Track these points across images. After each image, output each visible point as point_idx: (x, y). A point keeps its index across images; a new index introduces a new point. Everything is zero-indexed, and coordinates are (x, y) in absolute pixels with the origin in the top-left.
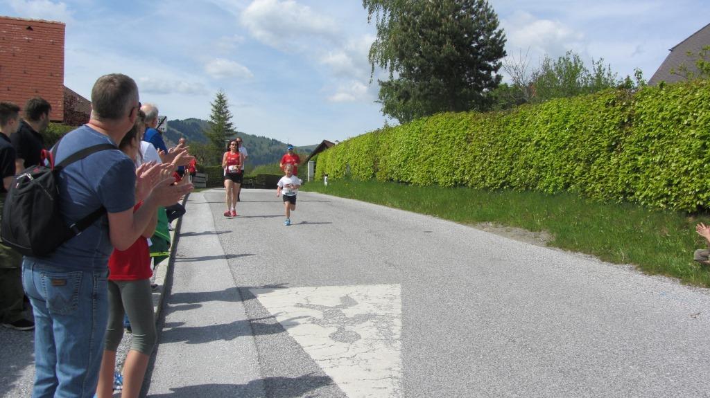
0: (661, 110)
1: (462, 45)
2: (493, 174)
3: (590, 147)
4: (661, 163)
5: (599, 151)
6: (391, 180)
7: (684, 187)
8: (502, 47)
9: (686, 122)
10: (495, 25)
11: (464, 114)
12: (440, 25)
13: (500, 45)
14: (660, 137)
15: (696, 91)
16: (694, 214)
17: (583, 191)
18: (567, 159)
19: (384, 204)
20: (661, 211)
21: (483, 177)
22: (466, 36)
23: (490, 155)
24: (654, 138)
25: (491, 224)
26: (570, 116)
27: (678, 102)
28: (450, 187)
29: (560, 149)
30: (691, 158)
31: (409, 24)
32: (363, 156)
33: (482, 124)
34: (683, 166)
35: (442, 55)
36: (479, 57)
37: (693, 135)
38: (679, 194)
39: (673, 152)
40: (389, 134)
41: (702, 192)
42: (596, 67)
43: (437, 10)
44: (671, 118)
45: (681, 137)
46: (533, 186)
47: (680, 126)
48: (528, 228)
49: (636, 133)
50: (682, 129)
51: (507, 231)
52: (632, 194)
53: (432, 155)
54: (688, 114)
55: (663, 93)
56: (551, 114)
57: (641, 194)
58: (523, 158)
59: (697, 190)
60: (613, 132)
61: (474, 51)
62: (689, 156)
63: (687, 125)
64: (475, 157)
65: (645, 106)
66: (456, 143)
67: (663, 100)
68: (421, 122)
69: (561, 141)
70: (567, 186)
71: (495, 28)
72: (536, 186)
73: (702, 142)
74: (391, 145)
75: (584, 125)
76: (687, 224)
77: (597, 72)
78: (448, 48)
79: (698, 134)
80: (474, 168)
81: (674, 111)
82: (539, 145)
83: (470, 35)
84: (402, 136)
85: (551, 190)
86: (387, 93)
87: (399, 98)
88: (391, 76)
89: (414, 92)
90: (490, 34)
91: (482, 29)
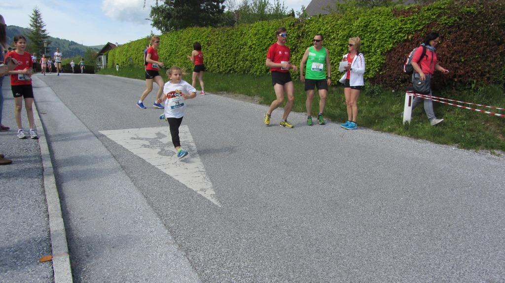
0: (320, 30)
2: (224, 64)
9: (332, 37)
11: (204, 28)
15: (338, 20)
16: (335, 86)
21: (218, 65)
23: (222, 53)
25: (225, 92)
27: (329, 25)
29: (263, 50)
33: (217, 34)
37: (336, 44)
42: (276, 3)
46: (248, 71)
47: (330, 39)
48: (247, 94)
49: (306, 42)
51: (235, 96)
54: (334, 32)
55: (320, 20)
56: (258, 30)
58: (241, 55)
60: (294, 41)
64: (213, 54)
65: (313, 26)
67: (320, 24)
68: (179, 32)
69: (264, 45)
70: (267, 71)
72: (250, 71)
76: (332, 91)
82: (252, 48)
85: (258, 73)
86: (156, 13)
87: (165, 18)
88: (157, 3)
89: (174, 14)
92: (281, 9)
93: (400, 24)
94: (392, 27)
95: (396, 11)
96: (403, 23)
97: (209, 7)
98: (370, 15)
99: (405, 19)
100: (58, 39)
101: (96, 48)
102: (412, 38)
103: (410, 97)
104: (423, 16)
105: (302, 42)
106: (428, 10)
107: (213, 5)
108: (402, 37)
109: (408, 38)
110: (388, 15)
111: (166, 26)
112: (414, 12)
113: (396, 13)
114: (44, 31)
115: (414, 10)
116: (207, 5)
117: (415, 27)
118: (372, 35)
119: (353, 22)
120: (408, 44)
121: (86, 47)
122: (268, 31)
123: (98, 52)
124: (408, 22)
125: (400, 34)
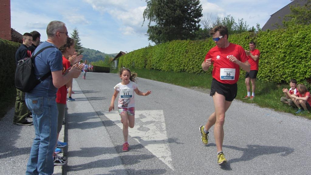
1: (184, 11)
2: (197, 67)
4: (267, 63)
6: (153, 69)
7: (276, 73)
8: (201, 12)
11: (185, 41)
13: (200, 12)
14: (267, 52)
15: (282, 33)
16: (280, 84)
19: (150, 79)
20: (267, 82)
21: (193, 68)
23: (196, 59)
24: (265, 52)
25: (196, 87)
27: (275, 38)
28: (178, 72)
30: (279, 61)
32: (140, 58)
33: (193, 45)
34: (276, 64)
35: (176, 15)
36: (191, 16)
37: (281, 52)
38: (274, 76)
39: (272, 58)
40: (152, 49)
41: (284, 75)
42: (240, 22)
44: (272, 44)
45: (275, 52)
50: (276, 49)
51: (203, 90)
53: (171, 58)
54: (279, 43)
55: (269, 34)
57: (259, 76)
59: (282, 74)
61: (189, 14)
62: (279, 60)
63: (278, 47)
64: (190, 59)
65: (263, 39)
66: (181, 53)
67: (269, 37)
68: (166, 44)
71: (198, 4)
73: (284, 54)
74: (153, 54)
77: (240, 24)
78: (178, 12)
79: (283, 51)
80: (189, 64)
81: (273, 41)
83: (187, 7)
84: (158, 50)
86: (151, 31)
89: (164, 31)
90: (196, 7)
91: (193, 4)
92: (244, 26)
97: (189, 26)
98: (307, 30)
100: (89, 49)
101: (113, 55)
114: (79, 44)
116: (187, 25)
121: (106, 55)
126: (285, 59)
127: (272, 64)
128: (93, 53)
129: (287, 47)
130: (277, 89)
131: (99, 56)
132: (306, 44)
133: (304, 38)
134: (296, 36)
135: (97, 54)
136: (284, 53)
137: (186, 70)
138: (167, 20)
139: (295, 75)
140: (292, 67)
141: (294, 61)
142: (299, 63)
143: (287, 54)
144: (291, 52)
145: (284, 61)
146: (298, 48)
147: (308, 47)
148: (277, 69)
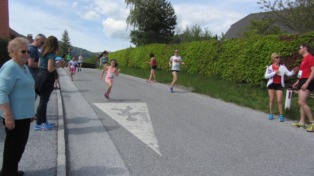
0: (232, 48)
1: (162, 19)
3: (207, 58)
4: (231, 65)
5: (210, 60)
6: (134, 67)
7: (238, 74)
8: (175, 21)
9: (240, 52)
10: (173, 13)
11: (162, 44)
12: (154, 12)
14: (231, 57)
15: (244, 42)
16: (241, 83)
17: (204, 74)
18: (199, 63)
19: (131, 75)
20: (230, 82)
22: (163, 16)
24: (229, 57)
26: (201, 48)
27: (238, 46)
29: (196, 59)
31: (143, 11)
32: (123, 57)
34: (238, 67)
35: (154, 23)
36: (167, 24)
37: (242, 57)
38: (237, 76)
39: (235, 62)
40: (133, 50)
42: (206, 30)
43: (153, 6)
44: (235, 50)
45: (238, 57)
47: (238, 53)
48: (185, 86)
49: (223, 55)
51: (177, 86)
52: (221, 75)
54: (241, 49)
55: (233, 42)
56: (194, 47)
57: (224, 76)
59: (243, 75)
60: (215, 54)
61: (166, 22)
62: (241, 64)
64: (166, 60)
65: (228, 45)
67: (233, 44)
68: (146, 46)
69: (197, 56)
70: (198, 71)
71: (173, 14)
72: (187, 71)
74: (134, 54)
75: (205, 51)
76: (239, 86)
77: (206, 32)
78: (157, 20)
79: (244, 56)
81: (236, 48)
82: (189, 57)
83: (164, 16)
84: (138, 51)
85: (192, 73)
86: (133, 35)
87: (138, 37)
88: (134, 29)
89: (144, 36)
90: (172, 16)
91: (169, 14)
92: (209, 34)
93: (284, 46)
94: (278, 47)
95: (281, 38)
96: (286, 44)
97: (165, 32)
98: (265, 39)
99: (288, 42)
100: (77, 48)
101: (97, 54)
102: (292, 55)
103: (290, 93)
104: (299, 41)
105: (221, 55)
106: (303, 37)
107: (168, 31)
108: (285, 54)
109: (289, 54)
110: (276, 40)
111: (139, 42)
112: (293, 38)
113: (282, 39)
114: (69, 43)
115: (294, 37)
116: (164, 31)
117: (294, 48)
118: (266, 52)
119: (253, 43)
120: (289, 58)
121: (92, 53)
122: (200, 47)
123: (98, 56)
124: (290, 44)
125: (284, 52)
126: (246, 63)
127: (235, 66)
128: (81, 51)
129: (248, 53)
130: (239, 87)
131: (85, 54)
132: (263, 51)
133: (262, 46)
134: (255, 44)
135: (84, 52)
136: (245, 58)
137: (162, 69)
138: (146, 26)
139: (254, 76)
140: (252, 70)
141: (253, 65)
142: (258, 67)
143: (247, 59)
144: (251, 58)
145: (245, 64)
146: (257, 54)
147: (265, 54)
148: (238, 71)
